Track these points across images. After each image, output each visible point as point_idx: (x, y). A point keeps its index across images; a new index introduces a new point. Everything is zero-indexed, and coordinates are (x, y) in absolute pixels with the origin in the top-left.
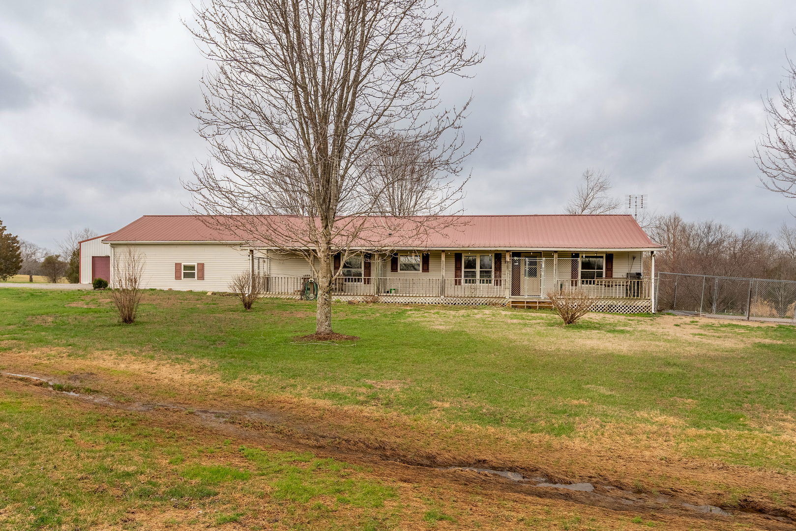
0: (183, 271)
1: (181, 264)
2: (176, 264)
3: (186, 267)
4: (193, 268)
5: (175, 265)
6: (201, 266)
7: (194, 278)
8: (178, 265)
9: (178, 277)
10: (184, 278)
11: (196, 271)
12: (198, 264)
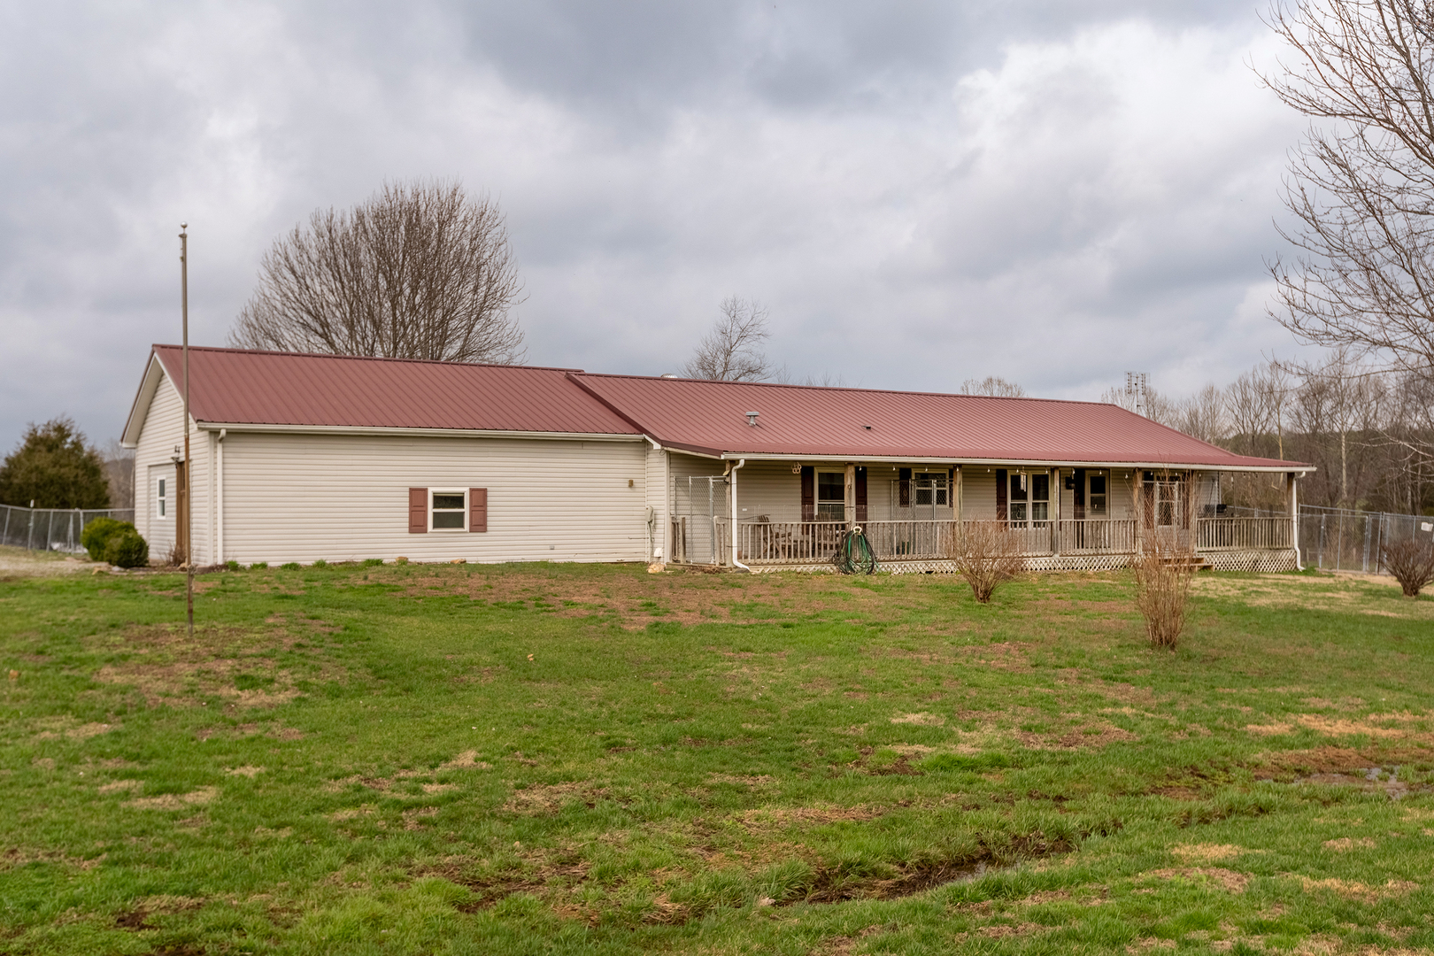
0: (431, 510)
1: (425, 490)
2: (412, 490)
3: (440, 500)
4: (457, 501)
5: (408, 494)
6: (480, 495)
7: (462, 526)
8: (417, 495)
9: (417, 526)
10: (435, 527)
11: (466, 509)
12: (472, 490)
